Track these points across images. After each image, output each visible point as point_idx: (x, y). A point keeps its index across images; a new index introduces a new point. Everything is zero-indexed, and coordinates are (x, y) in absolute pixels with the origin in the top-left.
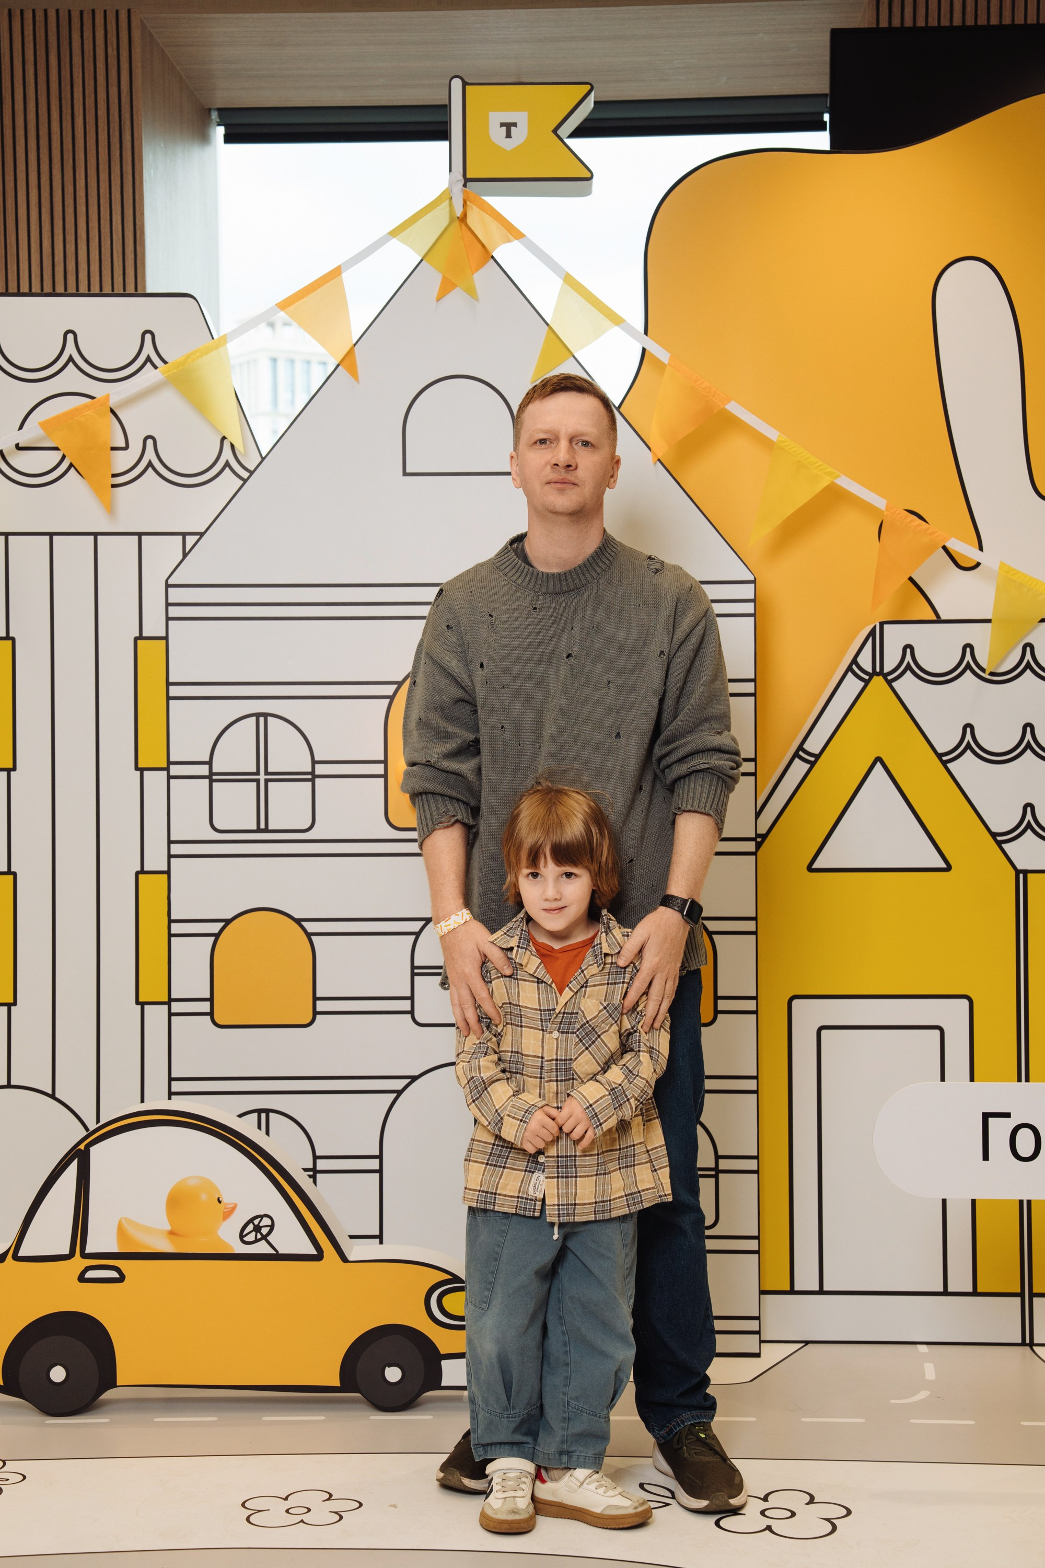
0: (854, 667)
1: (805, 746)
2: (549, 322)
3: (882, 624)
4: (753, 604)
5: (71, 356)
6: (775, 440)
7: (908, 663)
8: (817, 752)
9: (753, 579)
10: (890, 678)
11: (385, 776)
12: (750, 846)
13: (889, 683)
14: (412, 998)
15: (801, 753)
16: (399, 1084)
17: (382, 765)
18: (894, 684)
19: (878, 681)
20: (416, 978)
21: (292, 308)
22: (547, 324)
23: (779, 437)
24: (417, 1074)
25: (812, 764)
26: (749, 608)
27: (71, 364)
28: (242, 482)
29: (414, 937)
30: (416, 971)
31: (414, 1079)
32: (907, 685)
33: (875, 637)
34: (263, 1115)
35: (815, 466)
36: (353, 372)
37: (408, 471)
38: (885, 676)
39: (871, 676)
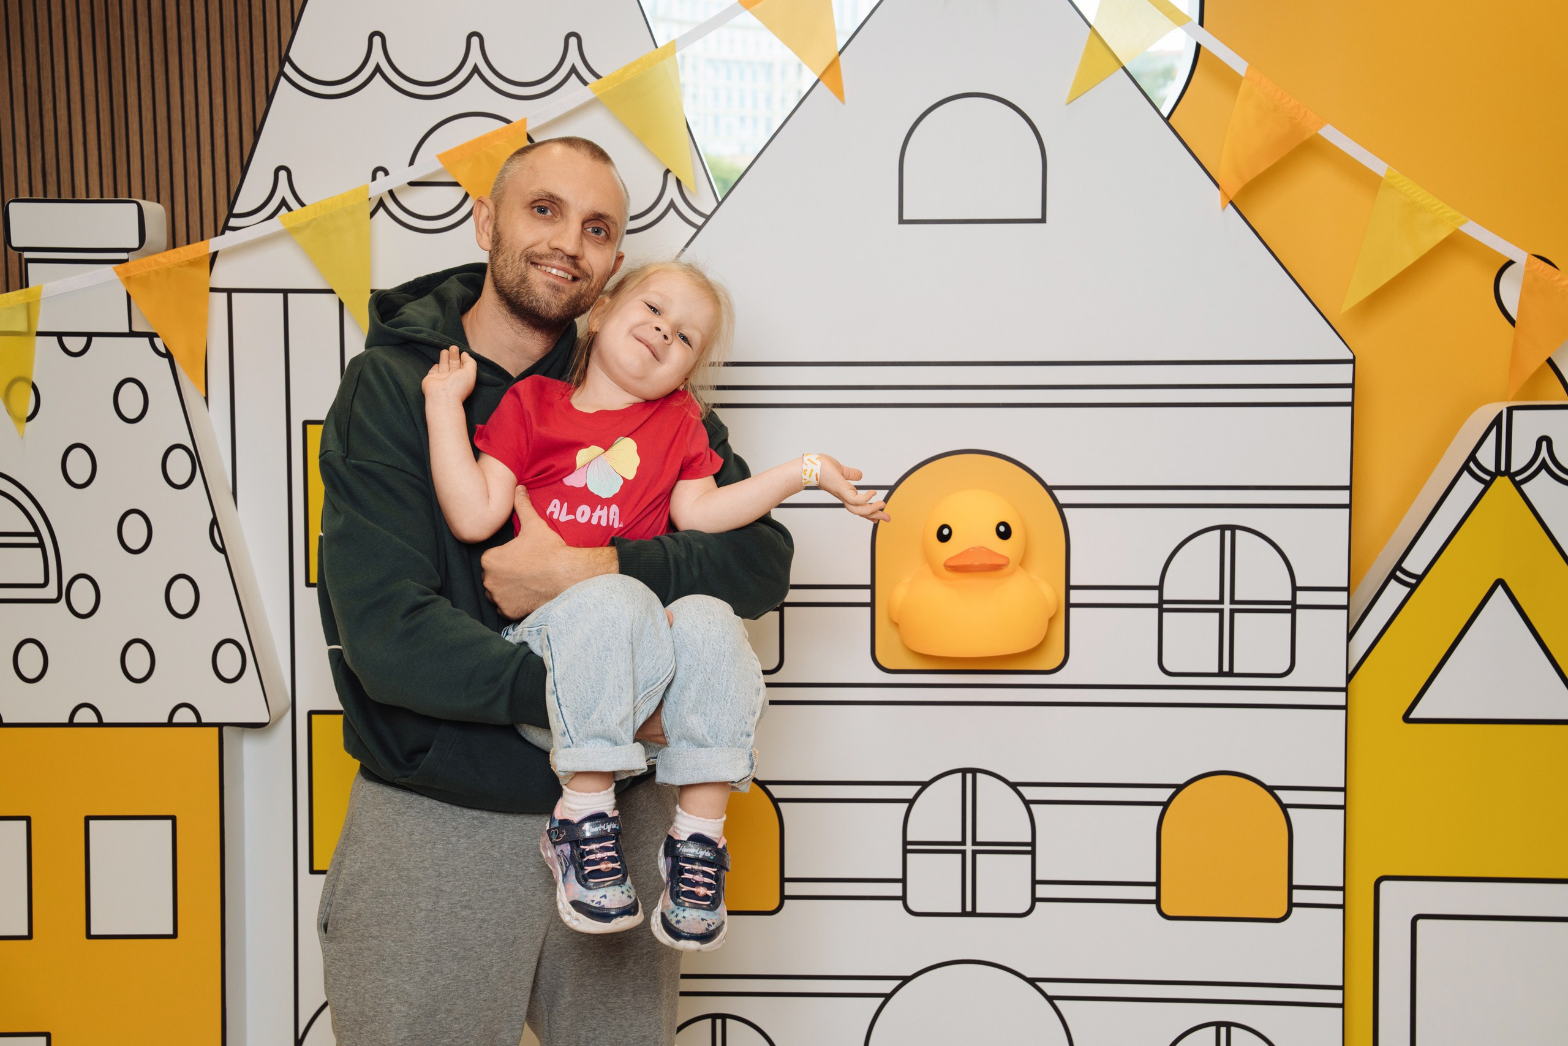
0: (1472, 465)
1: (1405, 565)
2: (1092, 23)
3: (1510, 410)
4: (1350, 390)
5: (476, 66)
6: (1383, 176)
7: (1544, 459)
8: (1419, 572)
9: (1352, 358)
10: (1518, 478)
11: (872, 605)
12: (1339, 698)
13: (1518, 485)
14: (903, 881)
15: (1398, 574)
16: (887, 987)
17: (869, 591)
18: (1523, 487)
19: (1503, 482)
20: (909, 855)
21: (759, 6)
22: (1090, 26)
23: (1387, 171)
24: (909, 974)
25: (1413, 588)
26: (1345, 395)
27: (476, 76)
28: (695, 230)
29: (907, 805)
30: (909, 847)
31: (906, 980)
32: (1541, 488)
33: (1503, 426)
34: (719, 1022)
35: (1435, 208)
36: (838, 92)
37: (905, 217)
38: (1512, 476)
39: (1494, 476)
